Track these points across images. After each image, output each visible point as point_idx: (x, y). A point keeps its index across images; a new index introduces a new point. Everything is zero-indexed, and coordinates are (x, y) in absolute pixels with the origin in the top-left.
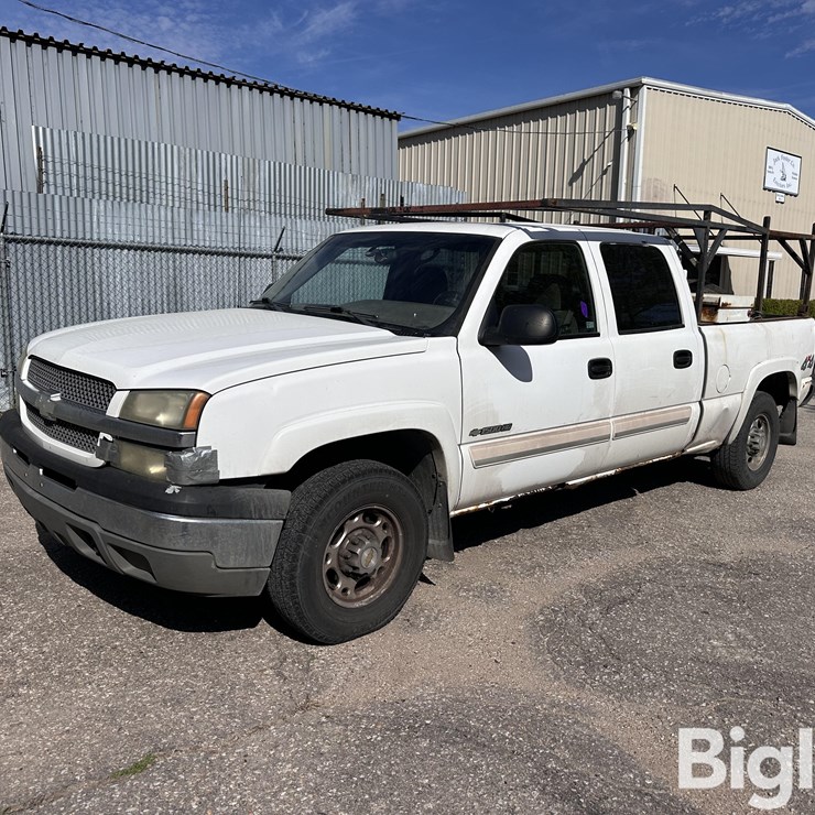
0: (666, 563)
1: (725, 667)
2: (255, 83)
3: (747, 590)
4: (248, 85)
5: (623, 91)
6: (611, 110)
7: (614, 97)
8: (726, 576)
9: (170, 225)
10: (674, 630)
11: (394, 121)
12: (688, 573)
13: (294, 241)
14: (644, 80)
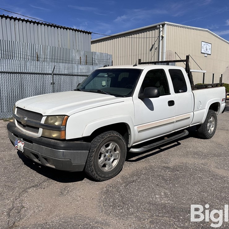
0: (151, 167)
1: (157, 205)
2: (46, 23)
3: (173, 176)
4: (44, 24)
5: (160, 26)
6: (157, 31)
7: (157, 27)
8: (169, 171)
9: (19, 65)
10: (145, 192)
11: (89, 34)
12: (157, 171)
13: (59, 69)
14: (166, 23)
